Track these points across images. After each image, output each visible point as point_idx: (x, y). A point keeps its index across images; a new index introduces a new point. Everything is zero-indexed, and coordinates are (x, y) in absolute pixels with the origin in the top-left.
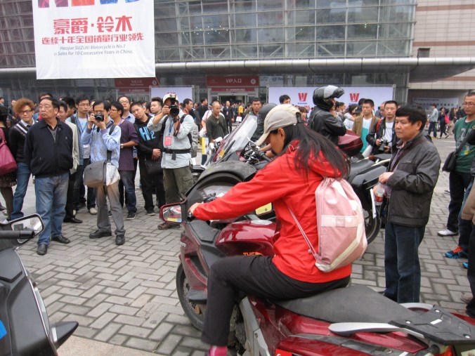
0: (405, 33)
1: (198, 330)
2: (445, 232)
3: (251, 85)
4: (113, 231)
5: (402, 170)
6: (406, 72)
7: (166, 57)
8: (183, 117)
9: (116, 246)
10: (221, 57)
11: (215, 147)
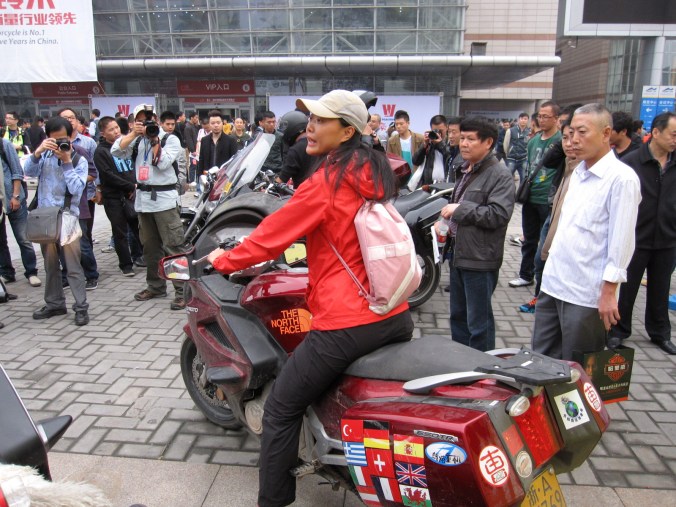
0: (454, 22)
1: (217, 425)
2: (518, 281)
3: (244, 92)
4: (69, 306)
5: (470, 200)
6: (457, 76)
7: (113, 52)
8: (165, 138)
9: (76, 327)
10: (197, 51)
11: (209, 180)
